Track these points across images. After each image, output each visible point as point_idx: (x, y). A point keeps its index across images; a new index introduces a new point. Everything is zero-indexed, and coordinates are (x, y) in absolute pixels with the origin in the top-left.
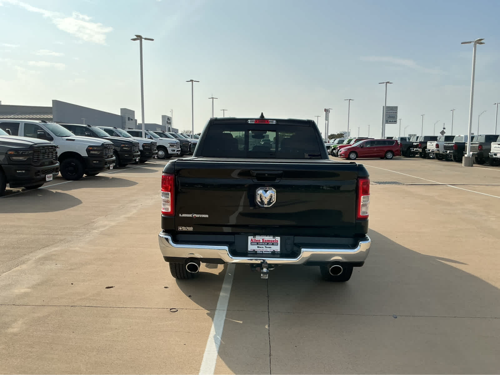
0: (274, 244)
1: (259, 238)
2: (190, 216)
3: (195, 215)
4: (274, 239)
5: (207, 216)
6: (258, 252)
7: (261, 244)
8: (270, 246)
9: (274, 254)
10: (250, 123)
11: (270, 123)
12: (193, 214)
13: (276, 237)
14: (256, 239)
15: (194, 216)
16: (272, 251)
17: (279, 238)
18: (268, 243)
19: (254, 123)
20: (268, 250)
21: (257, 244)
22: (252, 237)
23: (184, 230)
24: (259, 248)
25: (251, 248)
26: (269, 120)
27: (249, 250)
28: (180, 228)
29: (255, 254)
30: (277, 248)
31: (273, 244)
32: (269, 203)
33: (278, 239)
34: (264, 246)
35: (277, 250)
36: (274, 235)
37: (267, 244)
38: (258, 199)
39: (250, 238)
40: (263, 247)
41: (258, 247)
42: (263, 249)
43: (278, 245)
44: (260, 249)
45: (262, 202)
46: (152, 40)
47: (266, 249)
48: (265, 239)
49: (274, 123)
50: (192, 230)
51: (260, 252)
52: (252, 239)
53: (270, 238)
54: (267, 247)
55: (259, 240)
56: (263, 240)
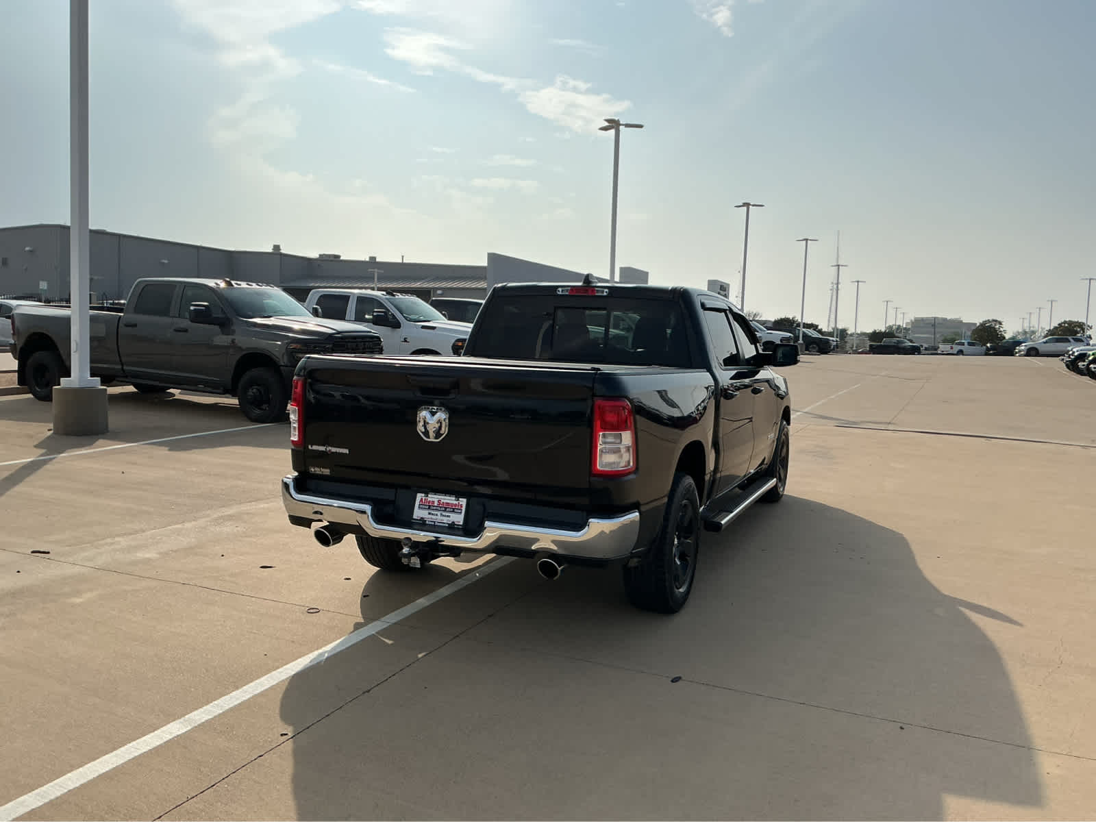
0: (456, 510)
1: (434, 498)
2: (324, 449)
3: (330, 448)
4: (457, 502)
5: (346, 451)
6: (427, 522)
7: (435, 508)
8: (447, 514)
9: (452, 529)
10: (560, 293)
11: (597, 294)
12: (327, 447)
13: (460, 499)
14: (429, 499)
15: (328, 449)
16: (450, 522)
17: (465, 500)
18: (446, 508)
19: (567, 293)
20: (445, 520)
21: (429, 508)
22: (423, 495)
23: (317, 472)
24: (430, 516)
25: (418, 513)
26: (597, 289)
27: (415, 517)
28: (313, 470)
29: (422, 525)
30: (459, 519)
31: (453, 511)
32: (438, 434)
33: (463, 501)
34: (439, 513)
35: (459, 522)
36: (458, 495)
38: (420, 428)
39: (420, 496)
40: (437, 515)
41: (429, 514)
42: (436, 517)
43: (461, 513)
44: (434, 517)
45: (426, 433)
46: (641, 126)
47: (442, 518)
48: (442, 501)
49: (605, 294)
50: (328, 473)
51: (430, 523)
52: (422, 499)
53: (450, 500)
54: (443, 516)
55: (433, 502)
56: (439, 501)
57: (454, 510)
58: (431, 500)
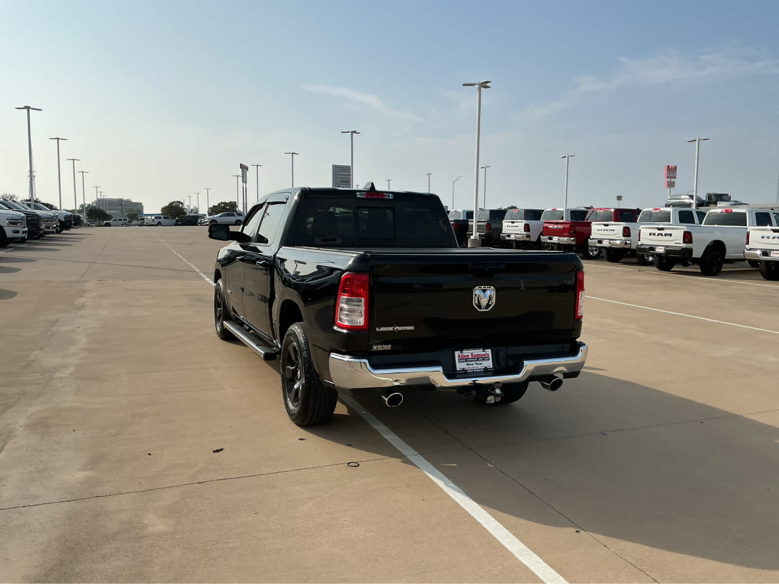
0: (485, 359)
1: (467, 353)
2: (391, 329)
3: (397, 327)
4: (484, 353)
5: (412, 328)
6: (468, 371)
7: (470, 360)
8: (480, 362)
9: (486, 372)
10: (358, 196)
11: (386, 198)
12: (395, 327)
13: (486, 350)
14: (464, 354)
15: (395, 329)
16: (483, 368)
17: (490, 350)
18: (478, 359)
19: (365, 197)
20: (479, 367)
21: (466, 361)
22: (459, 352)
23: (380, 349)
24: (468, 366)
25: (460, 366)
26: (385, 194)
27: (458, 369)
28: (375, 348)
29: (465, 374)
30: (489, 364)
31: (483, 360)
32: (488, 306)
33: (489, 351)
34: (474, 363)
35: (489, 366)
36: (484, 348)
37: (476, 359)
39: (457, 353)
40: (473, 364)
41: (468, 365)
42: (473, 366)
43: (489, 360)
44: (470, 366)
45: (479, 306)
47: (477, 366)
48: (474, 354)
49: (391, 198)
50: (389, 349)
51: (471, 371)
52: (459, 355)
53: (479, 352)
54: (477, 364)
55: (468, 356)
56: (472, 354)
57: (484, 358)
58: (466, 354)
